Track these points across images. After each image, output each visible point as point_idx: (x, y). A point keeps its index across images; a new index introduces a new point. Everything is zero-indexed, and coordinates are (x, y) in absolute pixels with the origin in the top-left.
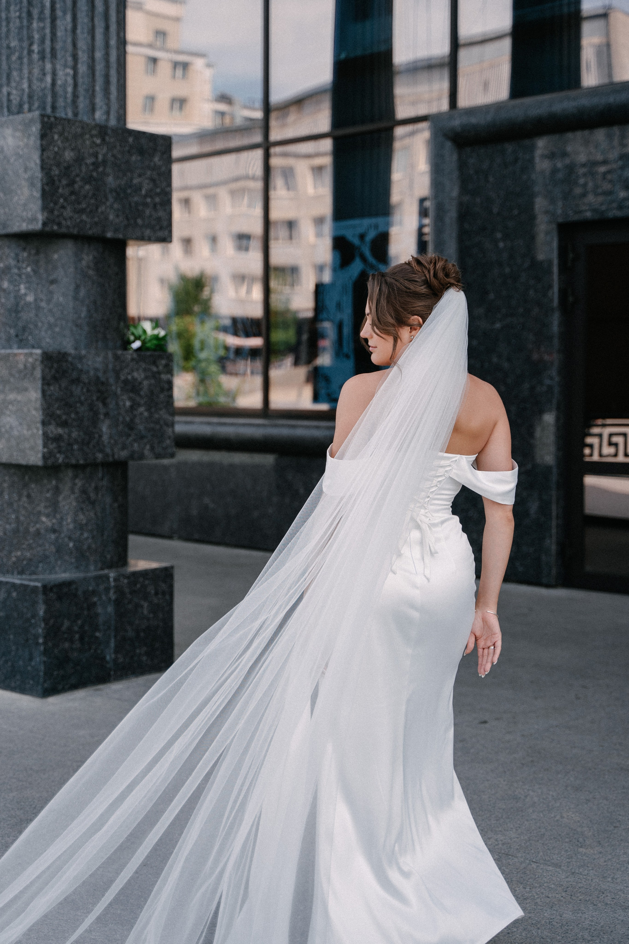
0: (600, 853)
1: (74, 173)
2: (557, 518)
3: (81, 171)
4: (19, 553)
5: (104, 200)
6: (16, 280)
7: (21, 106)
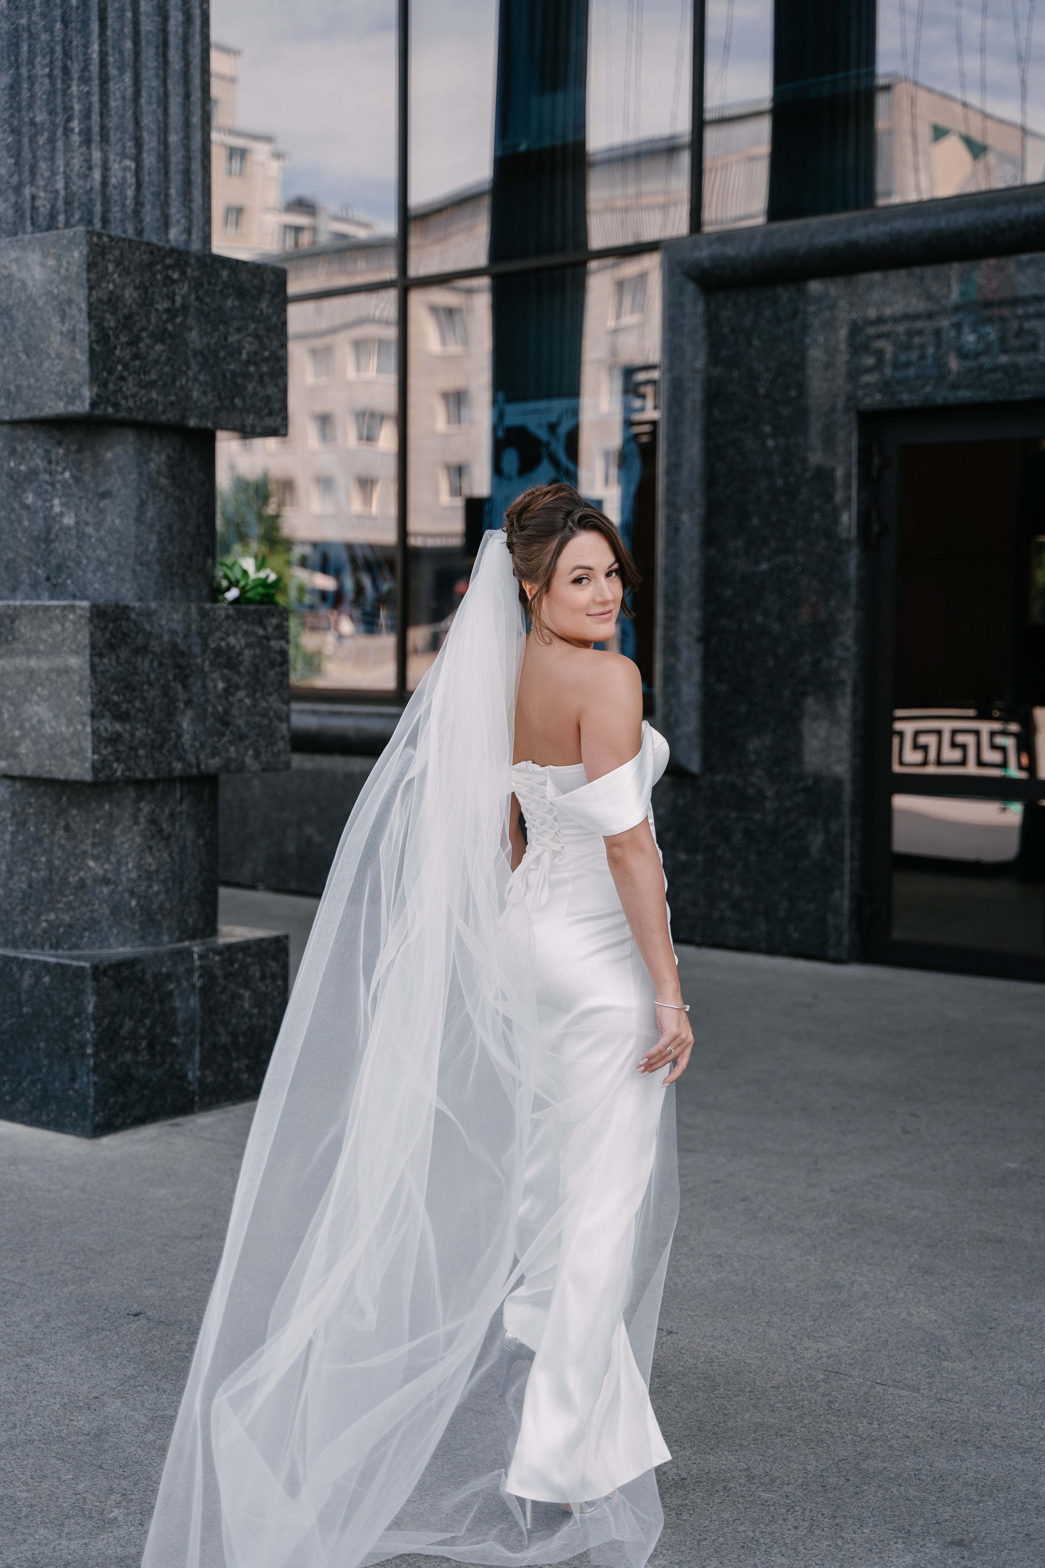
0: (975, 1368)
1: (138, 325)
2: (852, 858)
3: (149, 321)
4: (52, 916)
5: (184, 368)
6: (47, 491)
7: (53, 217)
